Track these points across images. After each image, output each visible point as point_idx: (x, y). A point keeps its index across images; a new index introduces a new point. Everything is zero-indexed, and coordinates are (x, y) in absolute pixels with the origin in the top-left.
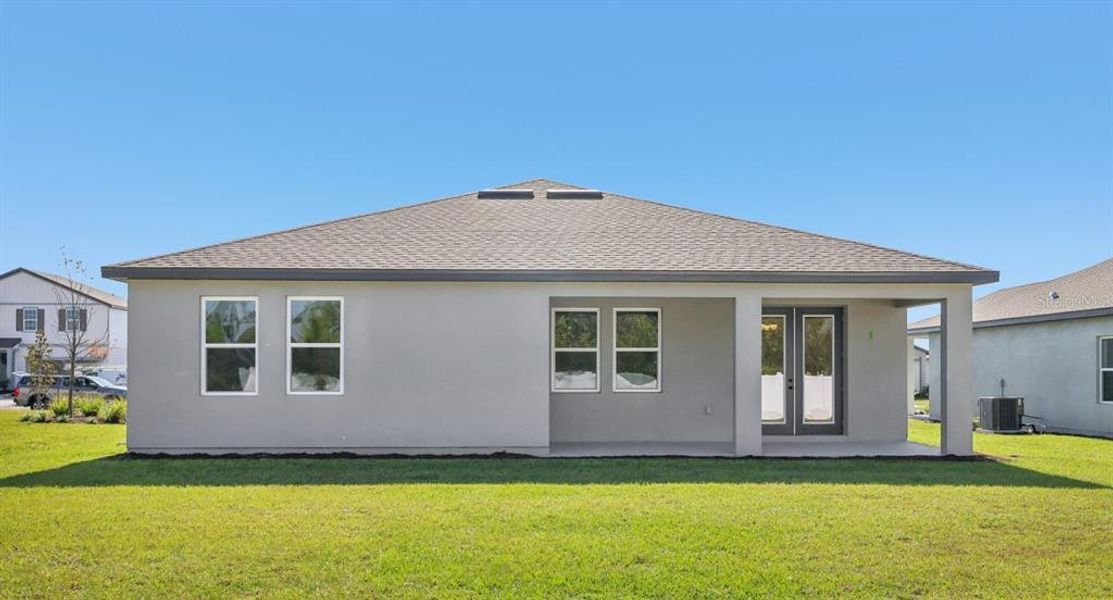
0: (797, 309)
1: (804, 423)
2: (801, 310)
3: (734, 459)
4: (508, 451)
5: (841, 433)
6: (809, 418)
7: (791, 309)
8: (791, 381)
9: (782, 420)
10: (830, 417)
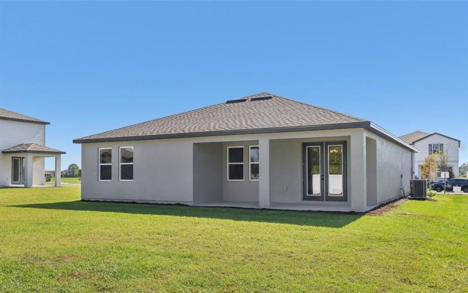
0: (325, 143)
1: (329, 195)
2: (327, 143)
3: (258, 209)
4: (181, 203)
5: (346, 201)
6: (331, 193)
7: (323, 143)
8: (323, 176)
9: (319, 194)
10: (340, 193)
